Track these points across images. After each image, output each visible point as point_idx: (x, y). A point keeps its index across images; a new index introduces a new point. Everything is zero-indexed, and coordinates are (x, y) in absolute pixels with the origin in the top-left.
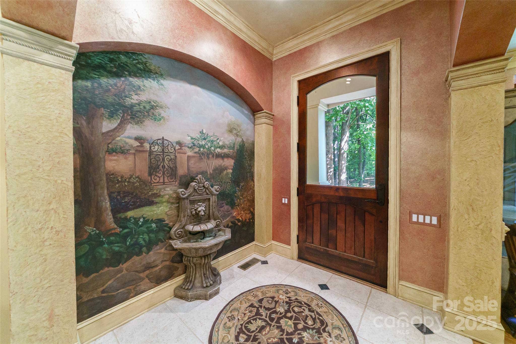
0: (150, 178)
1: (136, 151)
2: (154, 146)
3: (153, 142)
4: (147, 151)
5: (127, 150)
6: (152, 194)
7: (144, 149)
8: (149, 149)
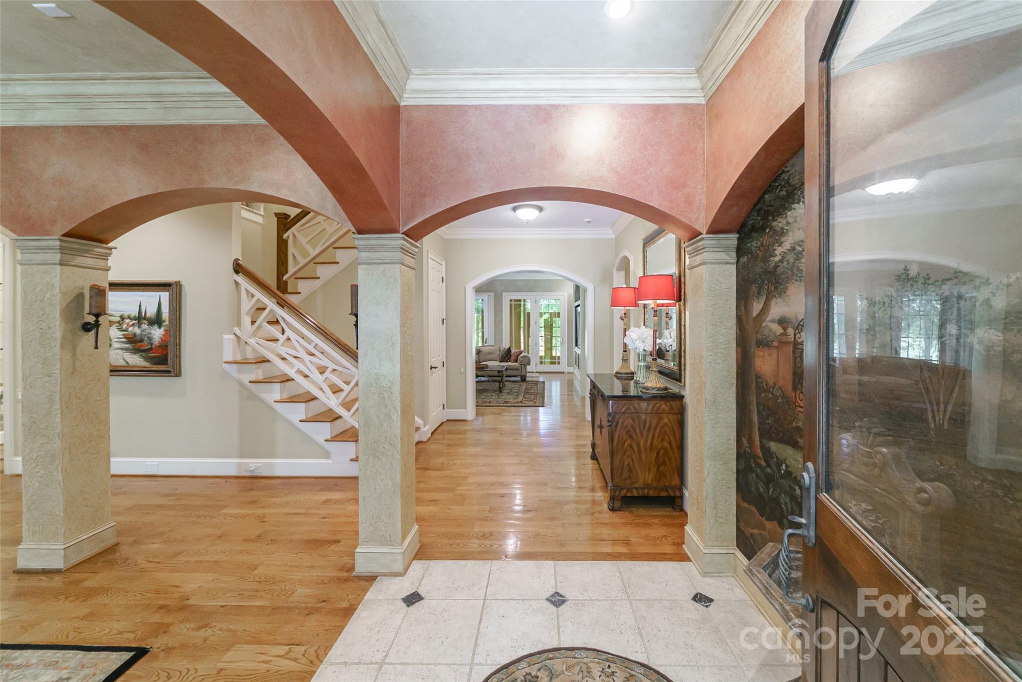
0: (794, 394)
1: (780, 342)
2: (799, 333)
3: (799, 325)
4: (791, 342)
5: (771, 342)
6: (796, 426)
7: (787, 338)
8: (793, 339)
